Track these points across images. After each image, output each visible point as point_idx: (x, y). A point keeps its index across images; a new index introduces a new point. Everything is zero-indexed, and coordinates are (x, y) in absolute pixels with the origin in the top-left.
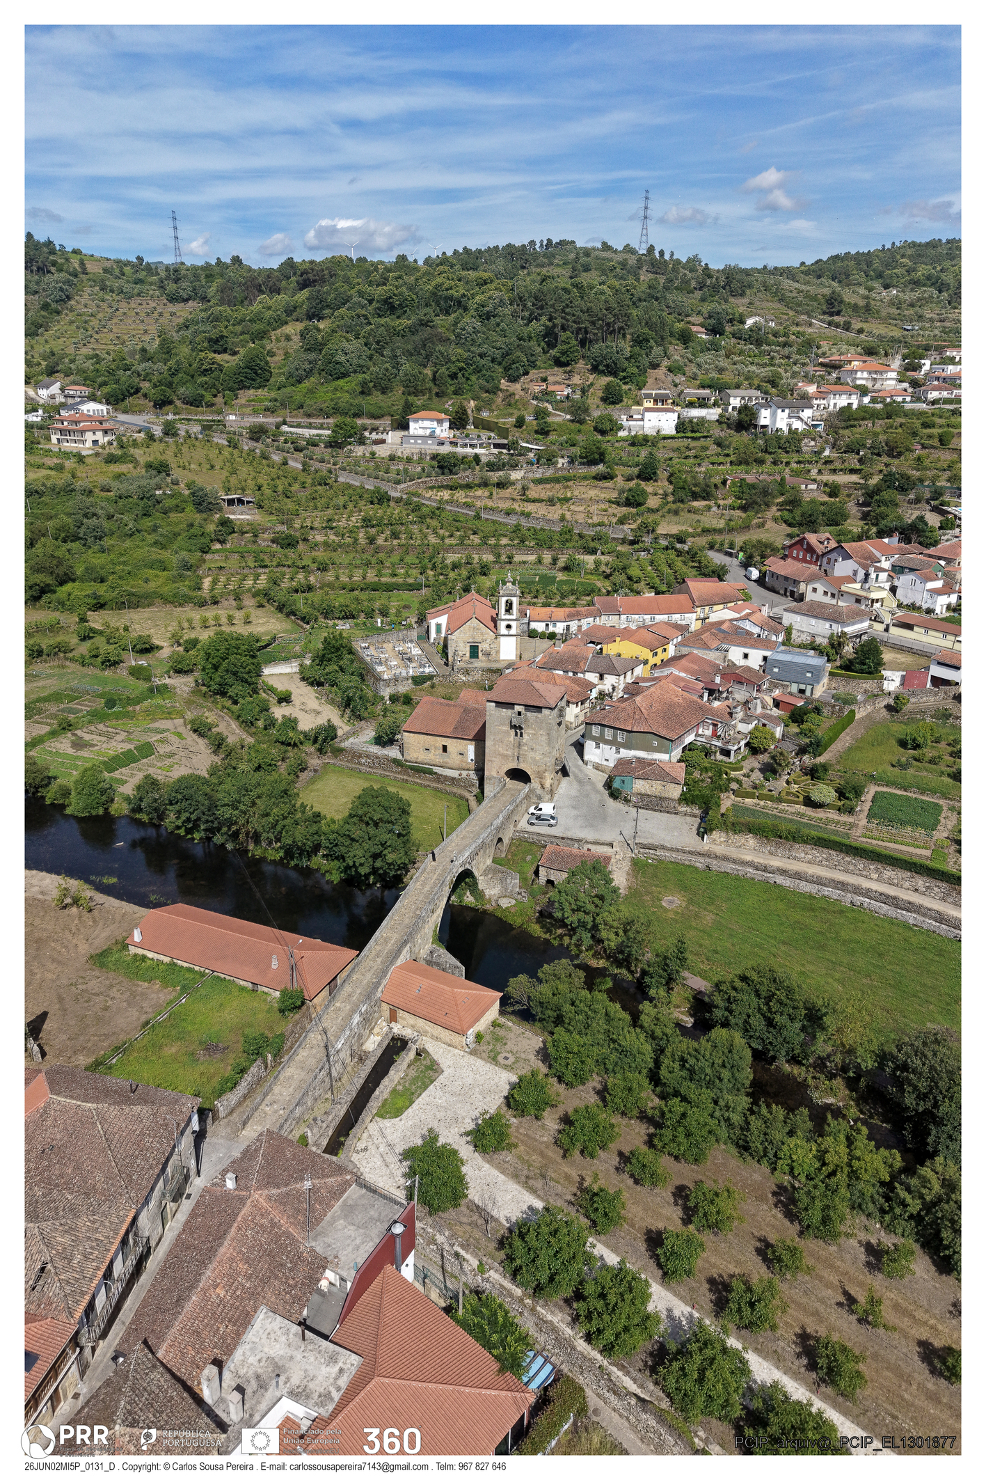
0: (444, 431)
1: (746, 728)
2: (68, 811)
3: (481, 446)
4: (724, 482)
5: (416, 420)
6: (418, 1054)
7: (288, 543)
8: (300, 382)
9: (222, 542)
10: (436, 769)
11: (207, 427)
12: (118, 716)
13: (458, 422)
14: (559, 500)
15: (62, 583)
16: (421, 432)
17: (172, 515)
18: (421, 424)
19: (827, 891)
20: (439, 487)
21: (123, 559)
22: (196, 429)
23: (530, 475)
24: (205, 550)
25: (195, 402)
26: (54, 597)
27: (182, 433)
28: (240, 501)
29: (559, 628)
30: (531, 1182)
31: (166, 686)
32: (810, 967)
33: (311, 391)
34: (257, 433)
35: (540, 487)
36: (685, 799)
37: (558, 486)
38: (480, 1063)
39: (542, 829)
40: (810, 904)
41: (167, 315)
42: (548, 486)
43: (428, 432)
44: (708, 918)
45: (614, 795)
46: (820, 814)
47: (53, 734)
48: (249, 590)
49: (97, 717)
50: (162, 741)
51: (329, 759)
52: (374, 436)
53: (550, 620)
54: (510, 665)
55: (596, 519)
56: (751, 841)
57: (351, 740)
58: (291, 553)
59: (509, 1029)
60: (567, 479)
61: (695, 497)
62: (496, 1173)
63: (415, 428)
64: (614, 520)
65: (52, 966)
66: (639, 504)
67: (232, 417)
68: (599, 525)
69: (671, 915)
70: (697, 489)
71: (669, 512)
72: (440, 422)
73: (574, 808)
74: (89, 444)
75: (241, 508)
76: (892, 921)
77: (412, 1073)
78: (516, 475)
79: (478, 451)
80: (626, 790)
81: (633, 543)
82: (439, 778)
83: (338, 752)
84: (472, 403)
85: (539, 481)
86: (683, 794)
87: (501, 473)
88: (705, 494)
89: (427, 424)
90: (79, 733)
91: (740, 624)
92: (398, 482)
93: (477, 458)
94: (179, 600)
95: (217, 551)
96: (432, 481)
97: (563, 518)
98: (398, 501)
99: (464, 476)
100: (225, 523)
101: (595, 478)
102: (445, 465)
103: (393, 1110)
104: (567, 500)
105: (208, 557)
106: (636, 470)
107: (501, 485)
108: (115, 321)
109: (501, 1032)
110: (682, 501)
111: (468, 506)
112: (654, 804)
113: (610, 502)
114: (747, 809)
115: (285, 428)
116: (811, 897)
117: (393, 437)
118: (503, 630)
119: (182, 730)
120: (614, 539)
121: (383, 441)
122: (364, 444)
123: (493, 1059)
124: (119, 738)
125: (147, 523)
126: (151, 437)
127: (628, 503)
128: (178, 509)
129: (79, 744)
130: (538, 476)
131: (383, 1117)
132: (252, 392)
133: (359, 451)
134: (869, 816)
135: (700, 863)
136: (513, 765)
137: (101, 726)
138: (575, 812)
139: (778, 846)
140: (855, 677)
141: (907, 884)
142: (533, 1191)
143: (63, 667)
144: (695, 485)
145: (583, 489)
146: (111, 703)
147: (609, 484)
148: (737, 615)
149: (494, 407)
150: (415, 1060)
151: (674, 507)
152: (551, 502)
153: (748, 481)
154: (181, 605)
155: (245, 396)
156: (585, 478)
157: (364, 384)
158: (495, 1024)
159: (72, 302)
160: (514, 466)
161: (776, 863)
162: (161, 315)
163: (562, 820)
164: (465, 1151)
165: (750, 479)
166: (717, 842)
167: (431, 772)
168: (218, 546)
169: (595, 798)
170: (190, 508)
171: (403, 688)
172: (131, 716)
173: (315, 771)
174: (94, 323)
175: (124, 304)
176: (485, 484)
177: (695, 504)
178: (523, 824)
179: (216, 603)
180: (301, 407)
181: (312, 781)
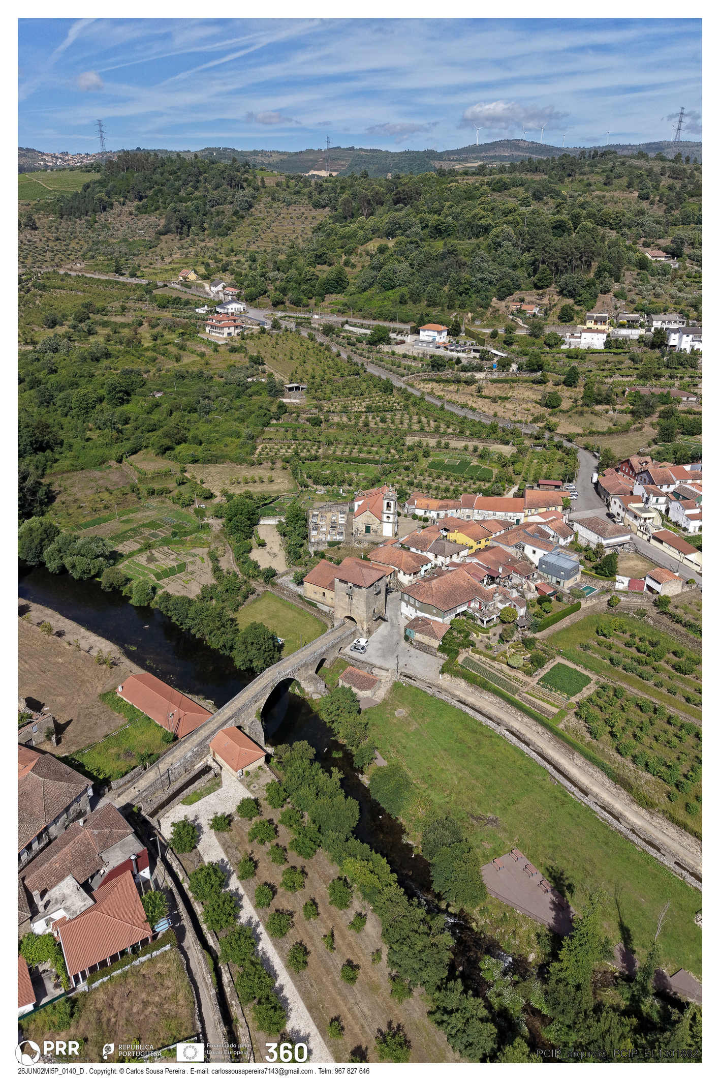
0: (443, 338)
1: (501, 606)
2: (131, 602)
3: (463, 351)
4: (624, 393)
5: (424, 330)
6: (216, 776)
7: (316, 423)
8: (364, 290)
9: (277, 419)
10: (319, 605)
11: (298, 324)
12: (176, 543)
13: (454, 331)
14: (500, 398)
15: (179, 443)
16: (426, 338)
17: (254, 397)
18: (427, 333)
19: (489, 722)
20: (430, 380)
21: (217, 428)
22: (292, 325)
23: (490, 376)
24: (267, 424)
25: (297, 303)
26: (173, 453)
27: (283, 326)
28: (297, 388)
29: (433, 514)
30: (229, 849)
31: (208, 525)
32: (449, 767)
33: (369, 300)
34: (328, 330)
35: (495, 385)
36: (442, 649)
37: (507, 386)
38: (241, 786)
39: (355, 654)
40: (476, 730)
41: (310, 218)
42: (500, 385)
43: (431, 339)
44: (414, 727)
45: (407, 638)
46: (513, 673)
47: (140, 551)
48: (281, 457)
49: (166, 542)
50: (193, 563)
51: (269, 588)
52: (399, 338)
53: (427, 509)
54: (385, 542)
55: (519, 417)
56: (463, 683)
57: (284, 578)
58: (316, 430)
59: (266, 772)
60: (513, 381)
61: (599, 403)
62: (216, 841)
63: (424, 335)
64: (531, 418)
65: (82, 696)
66: (554, 407)
67: (316, 317)
68: (520, 422)
69: (395, 721)
70: (599, 398)
71: (576, 413)
72: (440, 332)
73: (381, 643)
74: (225, 335)
75: (297, 393)
76: (516, 749)
77: (208, 785)
78: (479, 376)
79: (461, 355)
80: (411, 636)
81: (537, 438)
82: (320, 611)
83: (274, 584)
84: (470, 315)
85: (494, 381)
86: (440, 646)
87: (470, 374)
88: (607, 400)
89: (431, 333)
90: (153, 551)
91: (543, 527)
92: (403, 376)
93: (458, 361)
94: (239, 461)
95: (273, 425)
96: (426, 376)
97: (495, 415)
98: (399, 389)
99: (447, 374)
100: (282, 407)
101: (534, 382)
102: (437, 364)
103: (188, 802)
104: (506, 398)
105: (267, 429)
106: (563, 378)
107: (468, 383)
108: (277, 223)
109: (261, 772)
110: (588, 405)
111: (440, 398)
112: (423, 648)
113: (536, 402)
114: (472, 661)
115: (347, 327)
116: (480, 724)
117: (410, 339)
118: (385, 519)
119: (205, 556)
120: (525, 434)
121: (403, 342)
122: (390, 344)
123: (248, 787)
124: (172, 557)
125: (238, 403)
126: (263, 331)
127: (546, 406)
128: (258, 393)
129: (151, 559)
130: (495, 377)
131: (183, 804)
132: (334, 296)
133: (386, 348)
134: (540, 680)
135: (430, 691)
136: (348, 614)
137: (166, 548)
138: (380, 646)
139: (476, 689)
140: (596, 578)
141: (534, 728)
142: (227, 853)
143: (163, 502)
144: (599, 395)
145: (522, 390)
146: (175, 534)
147: (541, 387)
148: (544, 521)
149: (484, 317)
150: (213, 779)
151: (580, 409)
152: (494, 400)
153: (642, 393)
154: (240, 464)
155: (331, 298)
156: (526, 381)
157: (403, 296)
158: (260, 768)
159: (253, 210)
160: (480, 369)
161: (470, 700)
162: (306, 218)
163: (369, 650)
164: (206, 828)
165: (644, 391)
166: (445, 680)
167: (315, 605)
168: (274, 422)
169: (396, 638)
170: (265, 393)
171: (322, 548)
172: (182, 543)
173: (258, 595)
174: (264, 225)
175: (285, 210)
176: (458, 381)
177: (598, 408)
178: (347, 650)
179: (261, 464)
180: (360, 310)
181: (255, 601)
